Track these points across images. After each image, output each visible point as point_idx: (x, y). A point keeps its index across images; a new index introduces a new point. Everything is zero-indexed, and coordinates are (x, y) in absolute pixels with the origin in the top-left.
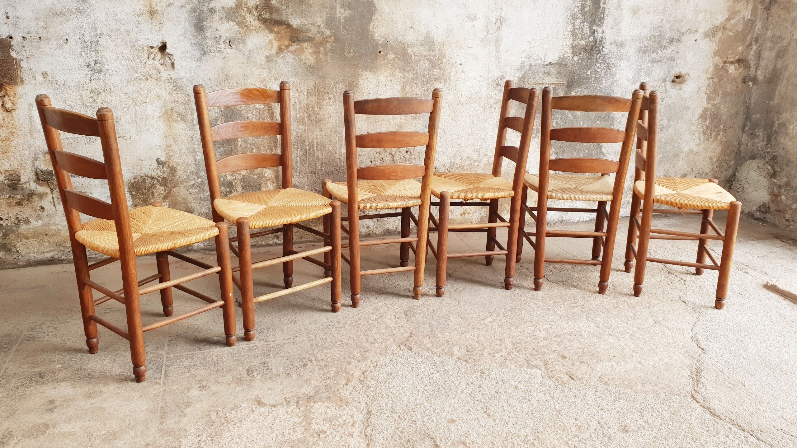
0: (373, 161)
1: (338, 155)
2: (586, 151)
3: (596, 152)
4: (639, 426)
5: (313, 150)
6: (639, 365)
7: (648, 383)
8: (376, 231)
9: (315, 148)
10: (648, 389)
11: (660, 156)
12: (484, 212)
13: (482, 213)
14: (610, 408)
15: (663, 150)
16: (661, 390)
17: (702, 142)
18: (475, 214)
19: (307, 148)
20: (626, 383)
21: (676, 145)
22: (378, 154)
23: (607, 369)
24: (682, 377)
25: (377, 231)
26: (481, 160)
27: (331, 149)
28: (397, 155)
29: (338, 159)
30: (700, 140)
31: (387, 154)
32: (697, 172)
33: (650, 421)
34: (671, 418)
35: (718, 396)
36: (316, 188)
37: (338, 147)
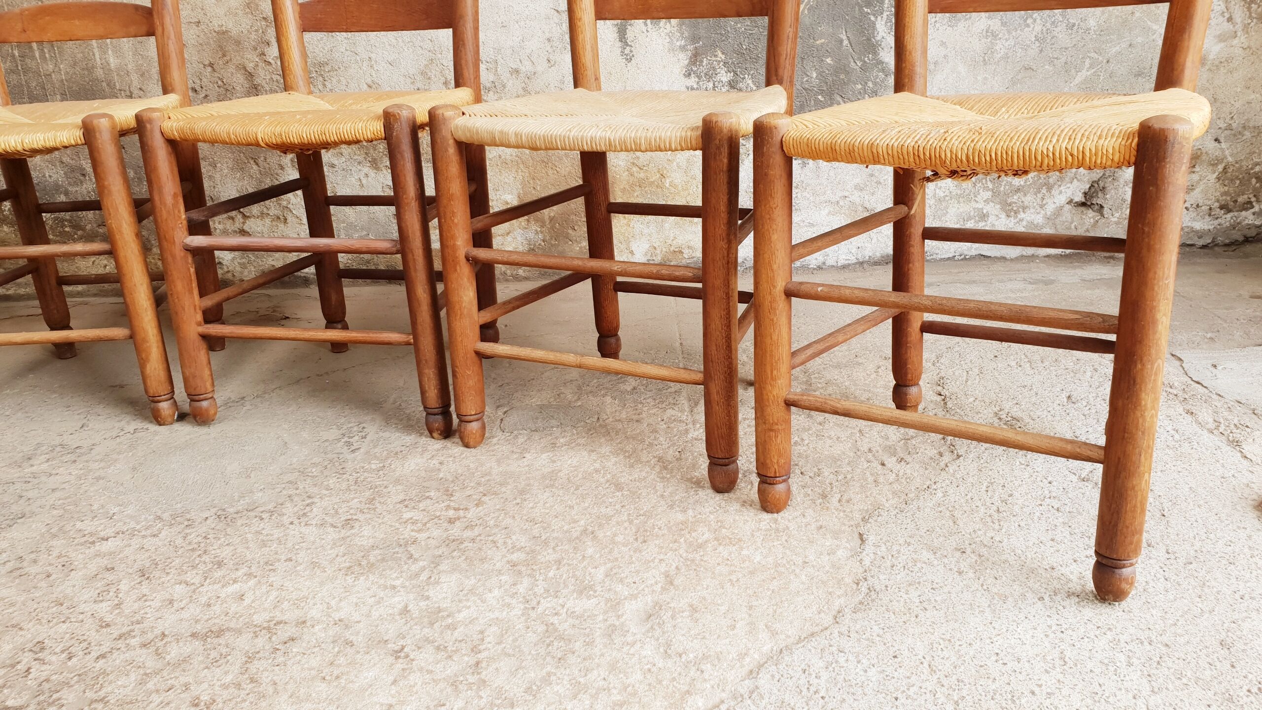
0: (198, 88)
1: (101, 71)
2: (829, 60)
3: (859, 63)
5: (33, 58)
8: (241, 273)
9: (37, 54)
11: (1084, 74)
12: (537, 233)
13: (531, 235)
15: (1092, 55)
17: (1239, 27)
18: (509, 238)
19: (16, 53)
21: (1140, 40)
22: (209, 69)
25: (246, 273)
26: (504, 86)
27: (80, 56)
28: (261, 72)
29: (104, 84)
30: (1230, 19)
31: (231, 68)
32: (1223, 125)
36: (64, 159)
37: (96, 51)
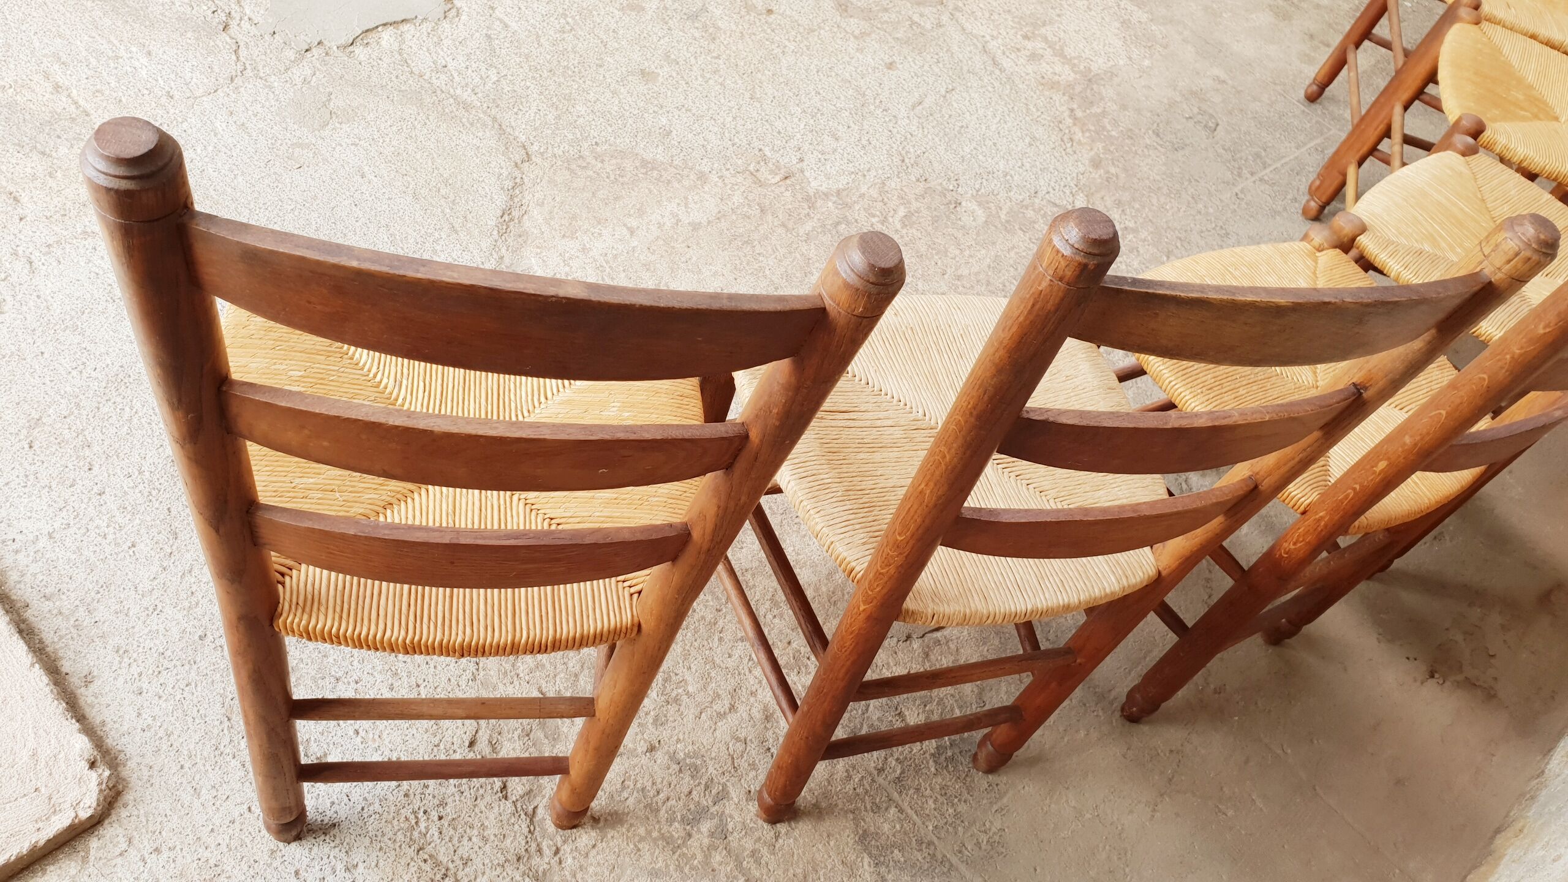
4: (625, 82)
6: (633, 222)
7: (612, 177)
10: (614, 161)
14: (676, 113)
16: (588, 163)
20: (655, 173)
23: (696, 203)
24: (543, 203)
33: (608, 95)
34: (573, 102)
35: (478, 161)
